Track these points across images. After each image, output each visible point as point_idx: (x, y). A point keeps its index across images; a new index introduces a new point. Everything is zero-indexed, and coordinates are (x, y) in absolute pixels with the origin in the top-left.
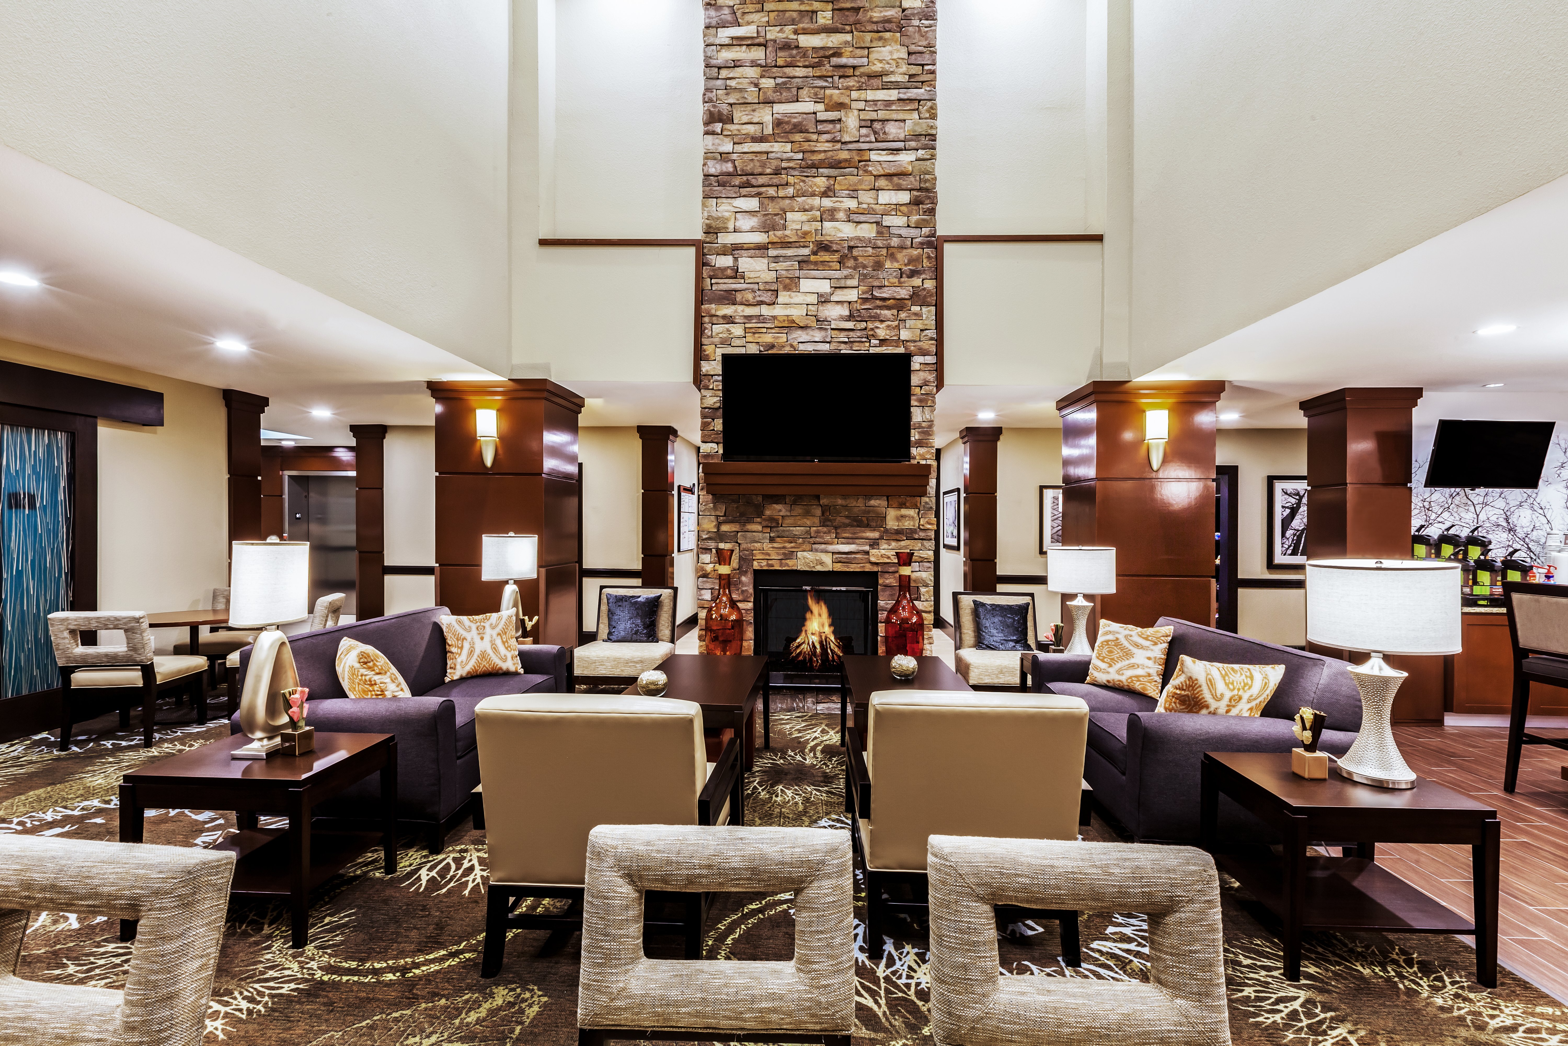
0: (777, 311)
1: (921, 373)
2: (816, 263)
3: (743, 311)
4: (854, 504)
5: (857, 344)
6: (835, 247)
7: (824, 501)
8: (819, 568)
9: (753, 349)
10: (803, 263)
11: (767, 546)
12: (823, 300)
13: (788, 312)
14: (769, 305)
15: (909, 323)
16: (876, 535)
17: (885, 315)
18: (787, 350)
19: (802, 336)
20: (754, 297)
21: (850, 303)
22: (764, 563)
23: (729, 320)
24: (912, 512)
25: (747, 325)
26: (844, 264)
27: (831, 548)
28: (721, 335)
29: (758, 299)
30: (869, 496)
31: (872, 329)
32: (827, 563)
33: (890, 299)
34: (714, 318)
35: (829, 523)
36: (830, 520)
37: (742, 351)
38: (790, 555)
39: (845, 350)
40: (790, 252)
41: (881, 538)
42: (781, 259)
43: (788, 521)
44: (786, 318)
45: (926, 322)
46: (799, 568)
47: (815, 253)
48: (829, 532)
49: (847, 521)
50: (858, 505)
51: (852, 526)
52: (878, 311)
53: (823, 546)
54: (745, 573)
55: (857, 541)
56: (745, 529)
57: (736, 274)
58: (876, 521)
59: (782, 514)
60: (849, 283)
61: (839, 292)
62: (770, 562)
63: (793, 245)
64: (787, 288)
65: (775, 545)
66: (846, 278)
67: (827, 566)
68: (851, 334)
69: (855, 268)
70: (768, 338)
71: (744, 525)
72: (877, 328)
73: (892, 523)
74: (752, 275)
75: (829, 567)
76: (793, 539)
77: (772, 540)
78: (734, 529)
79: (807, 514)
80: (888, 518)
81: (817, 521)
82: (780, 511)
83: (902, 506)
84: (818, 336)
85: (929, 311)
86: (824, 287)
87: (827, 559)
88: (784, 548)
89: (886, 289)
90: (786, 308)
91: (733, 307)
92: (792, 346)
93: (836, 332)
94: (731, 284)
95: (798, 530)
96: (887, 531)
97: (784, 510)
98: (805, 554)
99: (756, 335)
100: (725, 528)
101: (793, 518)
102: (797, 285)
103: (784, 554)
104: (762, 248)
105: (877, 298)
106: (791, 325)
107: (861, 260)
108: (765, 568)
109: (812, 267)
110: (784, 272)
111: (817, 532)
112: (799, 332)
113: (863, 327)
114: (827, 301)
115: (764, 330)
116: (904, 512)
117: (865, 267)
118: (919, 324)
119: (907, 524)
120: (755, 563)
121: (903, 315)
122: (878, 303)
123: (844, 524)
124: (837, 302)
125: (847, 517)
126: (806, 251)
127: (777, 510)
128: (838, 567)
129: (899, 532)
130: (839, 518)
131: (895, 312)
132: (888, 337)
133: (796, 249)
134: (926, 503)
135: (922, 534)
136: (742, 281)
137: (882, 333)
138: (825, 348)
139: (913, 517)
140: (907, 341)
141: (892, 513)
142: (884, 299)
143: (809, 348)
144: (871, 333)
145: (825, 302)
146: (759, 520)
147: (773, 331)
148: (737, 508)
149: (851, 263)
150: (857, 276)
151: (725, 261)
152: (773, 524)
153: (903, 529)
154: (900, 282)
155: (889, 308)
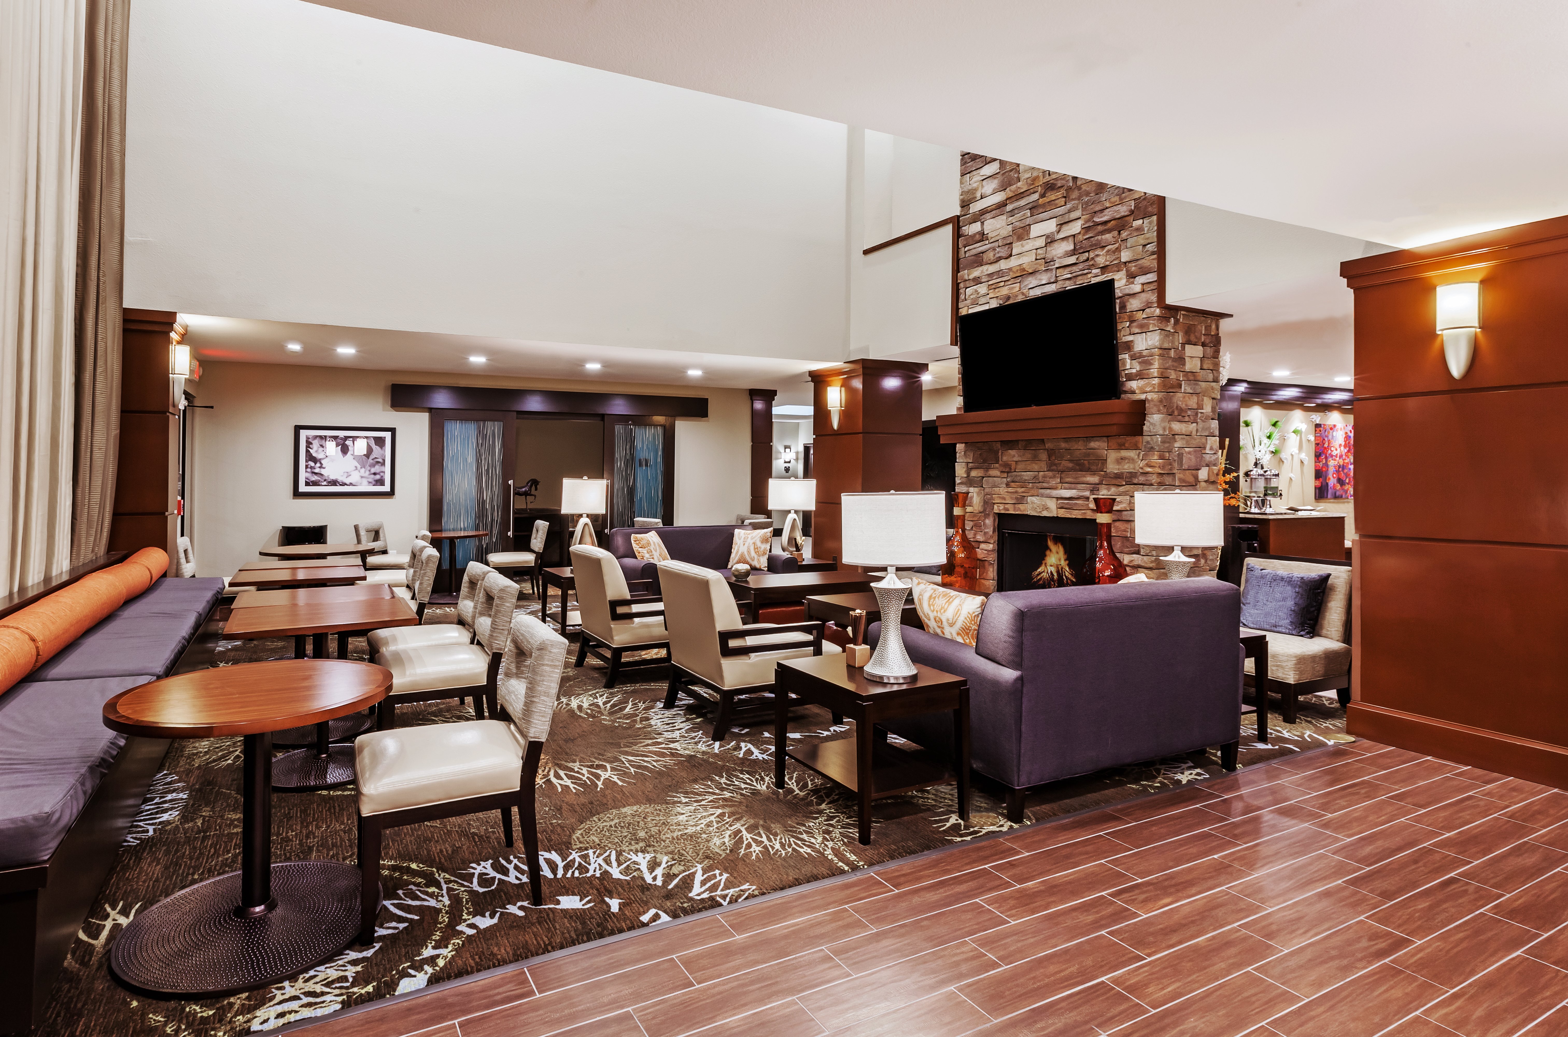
0: (1013, 262)
1: (1143, 295)
2: (1044, 205)
3: (987, 270)
4: (1076, 447)
5: (1080, 278)
6: (1059, 184)
7: (1048, 445)
8: (1045, 514)
9: (994, 304)
10: (1034, 208)
11: (1003, 490)
12: (1050, 241)
13: (1020, 262)
14: (1006, 258)
15: (1131, 241)
16: (1095, 479)
17: (1106, 239)
18: (1020, 298)
19: (1032, 281)
20: (994, 255)
21: (1074, 236)
22: (1002, 507)
23: (977, 281)
24: (1132, 454)
25: (990, 283)
26: (1069, 197)
27: (1055, 493)
28: (972, 297)
29: (997, 255)
30: (1090, 438)
31: (1093, 259)
32: (1052, 509)
33: (1111, 221)
34: (967, 282)
35: (1054, 467)
36: (1055, 465)
37: (986, 307)
38: (1021, 500)
39: (1070, 286)
40: (1022, 202)
41: (1100, 483)
42: (1016, 211)
43: (1020, 466)
44: (1018, 268)
45: (1147, 236)
46: (1028, 513)
47: (1043, 196)
48: (1054, 477)
49: (1071, 465)
50: (1079, 447)
51: (1075, 470)
52: (1099, 237)
53: (1048, 491)
54: (987, 516)
55: (1079, 486)
56: (988, 475)
57: (982, 237)
58: (1094, 464)
59: (1015, 459)
60: (1074, 215)
61: (1065, 227)
62: (1007, 506)
63: (1025, 194)
64: (1020, 238)
65: (1010, 490)
66: (1070, 211)
67: (1051, 512)
68: (1075, 268)
69: (1079, 198)
70: (1005, 291)
71: (987, 471)
72: (1097, 256)
73: (1112, 467)
74: (994, 234)
75: (1054, 514)
76: (1023, 483)
77: (1008, 485)
78: (980, 475)
79: (1035, 459)
80: (1109, 460)
81: (1043, 465)
82: (1014, 456)
83: (1121, 447)
84: (1045, 278)
85: (1150, 223)
86: (1050, 226)
87: (1052, 505)
88: (1016, 492)
89: (1108, 210)
90: (1019, 258)
91: (981, 268)
92: (1023, 294)
93: (1061, 270)
94: (979, 248)
95: (1027, 475)
96: (1106, 475)
97: (1017, 455)
98: (1034, 499)
99: (997, 290)
100: (974, 473)
101: (1024, 463)
102: (1028, 232)
103: (1017, 498)
104: (1002, 205)
105: (1098, 224)
106: (1023, 274)
107: (1084, 188)
108: (1003, 512)
109: (1041, 210)
110: (1017, 224)
111: (1044, 477)
112: (1030, 279)
113: (1085, 258)
114: (1053, 241)
115: (1002, 284)
116: (1124, 453)
117: (1087, 194)
118: (1141, 240)
119: (1127, 468)
120: (995, 506)
121: (1124, 234)
122: (1100, 228)
123: (1068, 468)
124: (1063, 239)
125: (1071, 461)
126: (1036, 196)
127: (1012, 455)
128: (1062, 513)
129: (1118, 476)
130: (1063, 462)
131: (1115, 233)
132: (1108, 263)
133: (1027, 198)
134: (1148, 442)
135: (1142, 479)
136: (987, 242)
137: (1101, 261)
138: (1052, 289)
139: (1133, 459)
140: (1129, 262)
141: (1112, 456)
142: (1105, 223)
143: (1037, 292)
144: (1091, 263)
145: (1051, 242)
146: (997, 465)
147: (1009, 283)
148: (980, 455)
149: (1075, 194)
150: (1080, 206)
151: (975, 228)
152: (1007, 469)
153: (1122, 473)
154: (1121, 199)
155: (1109, 231)
